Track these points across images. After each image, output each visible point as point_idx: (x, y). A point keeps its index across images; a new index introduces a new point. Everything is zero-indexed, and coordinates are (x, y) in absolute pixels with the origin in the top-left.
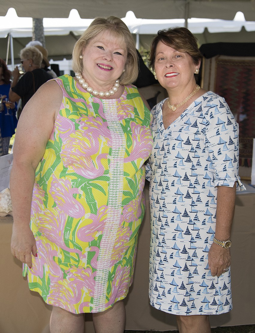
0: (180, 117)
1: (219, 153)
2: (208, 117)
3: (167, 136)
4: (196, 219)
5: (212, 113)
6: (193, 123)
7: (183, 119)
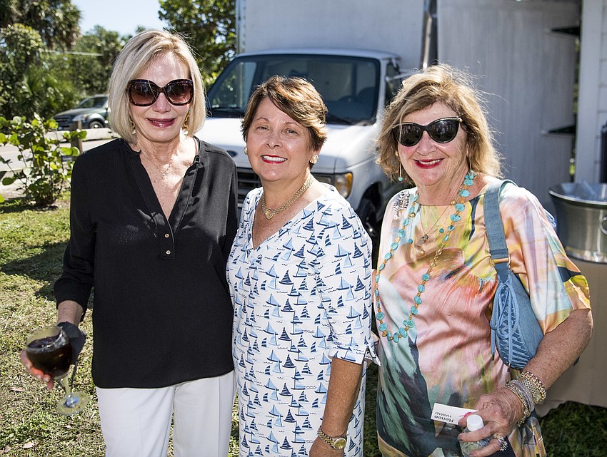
0: (277, 234)
1: (340, 304)
2: (321, 243)
3: (255, 262)
4: (303, 399)
5: (328, 236)
6: (297, 249)
7: (281, 238)
